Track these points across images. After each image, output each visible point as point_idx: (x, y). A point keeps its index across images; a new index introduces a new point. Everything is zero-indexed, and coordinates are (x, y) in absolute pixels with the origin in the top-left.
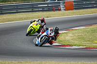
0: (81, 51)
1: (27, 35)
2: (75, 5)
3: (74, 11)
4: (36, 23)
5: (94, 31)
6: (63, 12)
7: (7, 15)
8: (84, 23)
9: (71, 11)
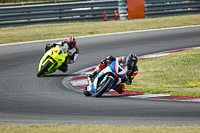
0: (160, 104)
1: (39, 75)
2: (148, 7)
3: (147, 20)
4: (57, 48)
5: (187, 62)
6: (123, 21)
7: (8, 28)
8: (167, 44)
9: (140, 20)
